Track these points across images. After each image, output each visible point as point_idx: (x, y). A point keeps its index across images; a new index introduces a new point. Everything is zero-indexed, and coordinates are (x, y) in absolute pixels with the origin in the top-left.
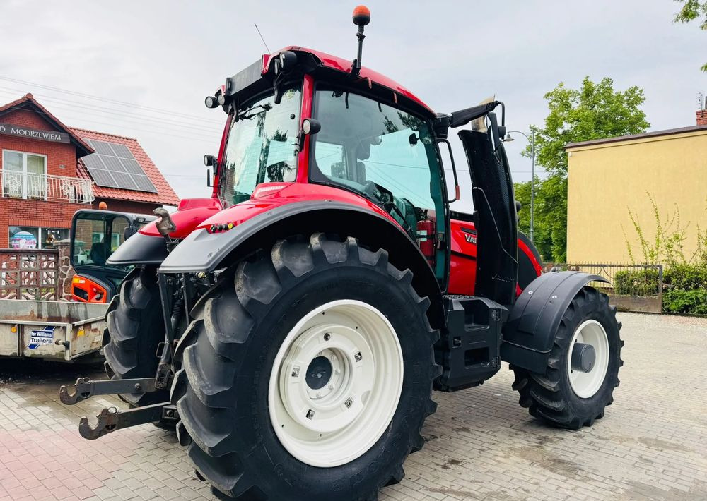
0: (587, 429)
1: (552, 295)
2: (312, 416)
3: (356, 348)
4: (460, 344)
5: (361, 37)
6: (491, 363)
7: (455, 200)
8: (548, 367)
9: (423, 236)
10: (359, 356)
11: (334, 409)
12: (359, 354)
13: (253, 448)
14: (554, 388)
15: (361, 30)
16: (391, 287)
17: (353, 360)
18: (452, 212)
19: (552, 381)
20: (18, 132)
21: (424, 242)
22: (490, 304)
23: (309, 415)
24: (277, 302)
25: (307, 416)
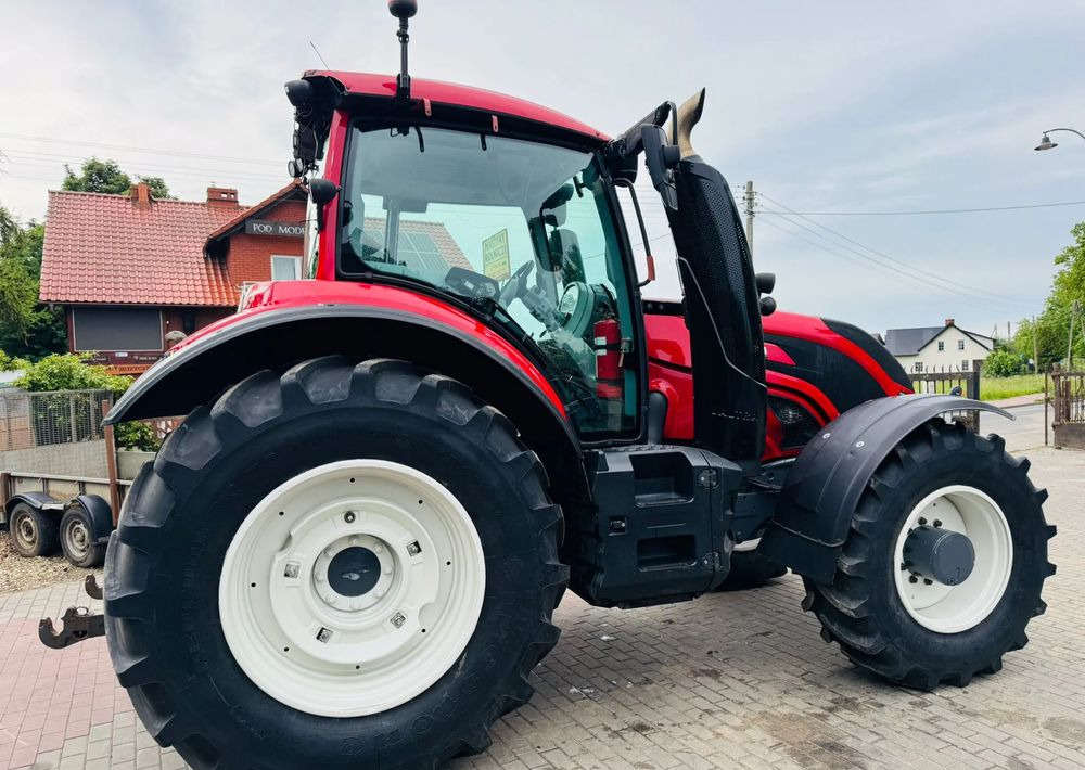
0: (953, 693)
1: (857, 440)
2: (324, 637)
3: (408, 534)
4: (622, 529)
5: (403, 36)
6: (701, 563)
7: (648, 282)
8: (840, 573)
9: (601, 347)
10: (417, 548)
11: (373, 628)
12: (416, 544)
13: (190, 679)
14: (854, 611)
15: (404, 26)
16: (447, 438)
17: (402, 552)
18: (647, 302)
19: (853, 598)
20: (287, 230)
21: (603, 356)
22: (696, 459)
23: (321, 635)
24: (215, 465)
25: (318, 638)
